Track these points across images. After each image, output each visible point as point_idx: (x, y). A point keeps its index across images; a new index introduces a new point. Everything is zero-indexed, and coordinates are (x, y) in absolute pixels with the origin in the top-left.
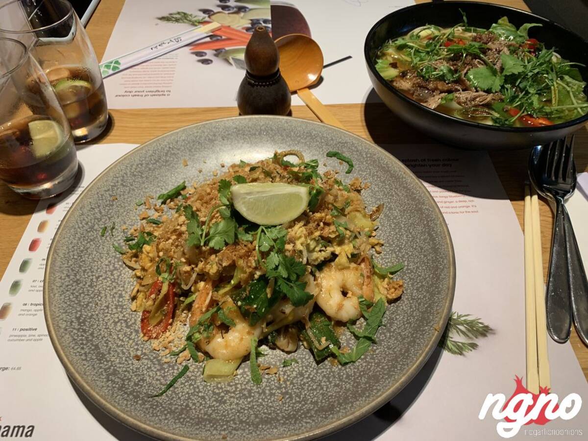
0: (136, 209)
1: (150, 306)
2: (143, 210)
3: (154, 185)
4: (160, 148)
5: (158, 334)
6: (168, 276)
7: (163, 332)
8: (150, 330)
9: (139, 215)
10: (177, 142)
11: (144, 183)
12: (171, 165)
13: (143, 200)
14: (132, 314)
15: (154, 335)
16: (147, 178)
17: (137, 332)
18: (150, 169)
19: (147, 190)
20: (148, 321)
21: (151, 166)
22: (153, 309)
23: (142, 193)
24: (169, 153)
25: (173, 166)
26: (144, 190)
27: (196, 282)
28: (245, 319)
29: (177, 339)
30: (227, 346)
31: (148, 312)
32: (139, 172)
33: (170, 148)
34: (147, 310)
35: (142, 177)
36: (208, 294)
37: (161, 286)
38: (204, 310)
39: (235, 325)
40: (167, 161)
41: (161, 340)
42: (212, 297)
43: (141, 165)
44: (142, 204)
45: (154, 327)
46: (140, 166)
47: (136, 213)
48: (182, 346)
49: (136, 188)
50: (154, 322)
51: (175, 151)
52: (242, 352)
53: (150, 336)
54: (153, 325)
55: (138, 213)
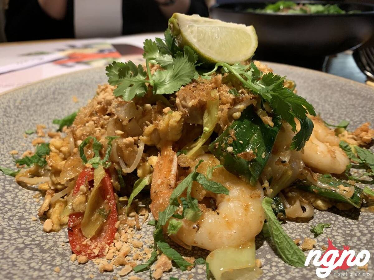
0: (26, 137)
1: (81, 203)
2: (35, 138)
3: (44, 118)
4: (45, 88)
5: (103, 249)
6: (100, 160)
7: (109, 244)
8: (86, 246)
9: (30, 142)
10: (63, 83)
11: (32, 115)
12: (61, 102)
13: (34, 129)
14: (47, 236)
15: (96, 252)
16: (35, 111)
17: (63, 255)
18: (37, 104)
19: (36, 122)
20: (80, 231)
21: (38, 102)
22: (85, 208)
23: (31, 124)
24: (56, 93)
25: (62, 103)
26: (33, 121)
27: (144, 160)
28: (240, 179)
29: (135, 249)
30: (229, 224)
31: (80, 214)
32: (25, 106)
33: (56, 88)
34: (77, 210)
35: (28, 110)
36: (171, 161)
37: (93, 176)
38: (173, 182)
39: (226, 191)
40: (55, 99)
41: (109, 256)
42: (179, 165)
43: (27, 100)
44: (32, 133)
45: (91, 239)
46: (25, 101)
47: (26, 141)
48: (150, 255)
49: (24, 119)
50: (91, 231)
51: (63, 91)
52: (255, 228)
53: (90, 254)
54: (90, 237)
55: (29, 140)
